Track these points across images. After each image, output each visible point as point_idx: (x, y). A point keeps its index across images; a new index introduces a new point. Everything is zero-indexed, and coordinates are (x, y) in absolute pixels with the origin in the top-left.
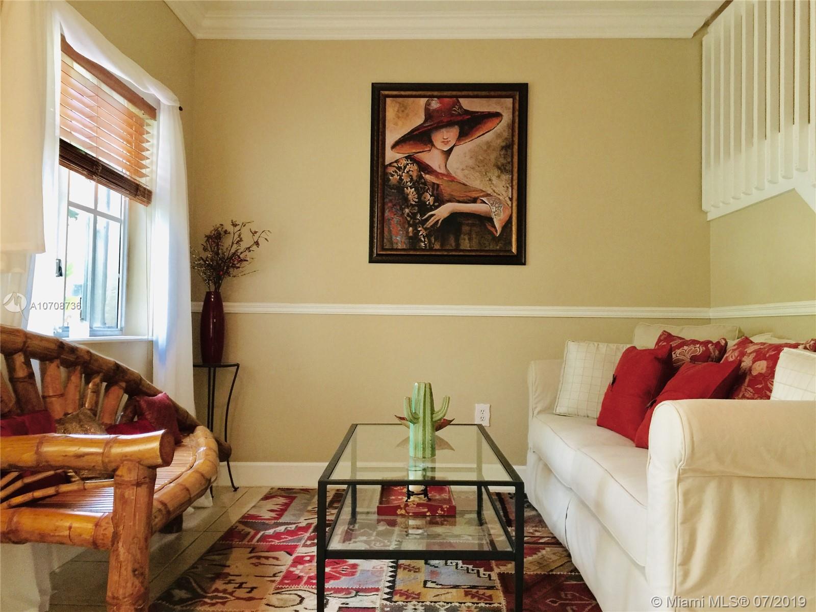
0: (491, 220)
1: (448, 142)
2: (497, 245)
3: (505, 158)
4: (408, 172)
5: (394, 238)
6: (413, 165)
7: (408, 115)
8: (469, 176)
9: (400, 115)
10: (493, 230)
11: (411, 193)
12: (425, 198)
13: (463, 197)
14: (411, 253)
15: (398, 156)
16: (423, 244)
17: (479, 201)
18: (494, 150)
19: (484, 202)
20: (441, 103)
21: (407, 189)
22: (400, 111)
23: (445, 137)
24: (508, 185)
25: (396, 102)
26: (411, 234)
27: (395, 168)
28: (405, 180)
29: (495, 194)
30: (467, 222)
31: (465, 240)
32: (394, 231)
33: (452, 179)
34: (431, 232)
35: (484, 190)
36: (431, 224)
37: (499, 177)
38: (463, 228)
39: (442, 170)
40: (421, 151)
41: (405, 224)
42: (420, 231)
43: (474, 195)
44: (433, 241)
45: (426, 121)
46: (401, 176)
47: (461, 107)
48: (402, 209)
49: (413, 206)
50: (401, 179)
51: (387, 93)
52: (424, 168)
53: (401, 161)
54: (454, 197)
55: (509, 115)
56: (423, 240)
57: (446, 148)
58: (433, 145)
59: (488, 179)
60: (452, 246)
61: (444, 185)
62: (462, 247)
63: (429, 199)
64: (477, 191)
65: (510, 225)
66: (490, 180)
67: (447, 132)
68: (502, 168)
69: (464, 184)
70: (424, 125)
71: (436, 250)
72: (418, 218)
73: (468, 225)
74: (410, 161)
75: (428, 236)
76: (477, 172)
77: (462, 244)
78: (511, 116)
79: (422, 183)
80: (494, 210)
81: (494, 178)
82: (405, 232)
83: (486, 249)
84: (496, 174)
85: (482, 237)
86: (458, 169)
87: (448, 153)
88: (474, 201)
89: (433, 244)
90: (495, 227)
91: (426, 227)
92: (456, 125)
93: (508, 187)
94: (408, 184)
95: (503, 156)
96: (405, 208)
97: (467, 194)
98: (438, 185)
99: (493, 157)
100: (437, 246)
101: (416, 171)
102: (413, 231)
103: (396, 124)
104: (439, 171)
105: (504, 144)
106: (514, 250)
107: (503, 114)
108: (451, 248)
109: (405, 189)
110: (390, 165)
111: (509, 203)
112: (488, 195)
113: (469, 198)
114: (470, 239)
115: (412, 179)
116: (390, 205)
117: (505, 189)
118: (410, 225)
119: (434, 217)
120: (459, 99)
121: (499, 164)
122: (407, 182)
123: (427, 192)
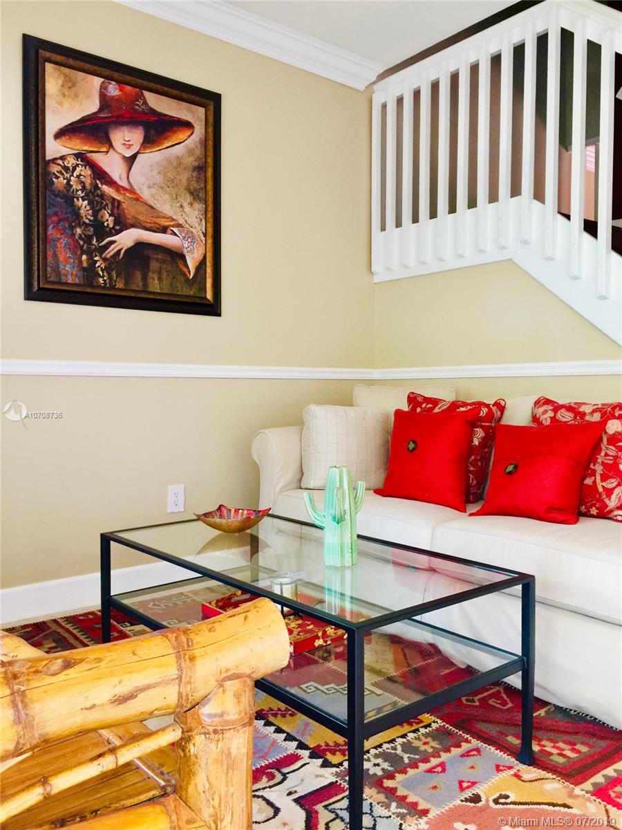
0: (183, 257)
1: (130, 146)
2: (191, 290)
3: (197, 181)
4: (78, 177)
5: (62, 267)
6: (85, 168)
7: (76, 96)
8: (156, 197)
9: (67, 93)
10: (186, 270)
11: (83, 205)
12: (102, 217)
13: (150, 223)
16: (101, 280)
17: (169, 231)
18: (185, 169)
19: (175, 234)
20: (120, 90)
21: (78, 200)
22: (66, 86)
23: (126, 138)
24: (201, 217)
25: (60, 72)
26: (85, 265)
27: (60, 167)
28: (74, 187)
29: (187, 226)
30: (155, 256)
31: (153, 279)
32: (61, 258)
33: (138, 199)
34: (112, 263)
35: (175, 218)
36: (112, 253)
37: (191, 204)
38: (151, 265)
39: (124, 183)
41: (76, 249)
42: (96, 261)
43: (165, 223)
44: (115, 278)
45: (101, 109)
46: (69, 181)
47: (145, 103)
48: (72, 228)
49: (87, 225)
50: (68, 184)
51: (46, 54)
52: (100, 174)
53: (68, 159)
54: (139, 221)
55: (201, 129)
56: (101, 273)
57: (128, 154)
58: (111, 146)
59: (179, 205)
60: (138, 286)
61: (127, 203)
62: (151, 289)
63: (109, 221)
64: (167, 218)
65: (204, 266)
66: (181, 206)
67: (129, 132)
68: (195, 194)
69: (151, 207)
70: (99, 115)
71: (118, 289)
72: (94, 243)
73: (157, 260)
74: (82, 161)
75: (108, 269)
76: (166, 193)
77: (151, 284)
78: (203, 130)
79: (98, 196)
80: (186, 245)
81: (186, 205)
82: (76, 261)
83: (178, 293)
84: (188, 201)
85: (174, 278)
86: (143, 185)
87: (131, 161)
88: (164, 230)
89: (115, 282)
90: (188, 268)
91: (105, 257)
92: (141, 125)
93: (201, 220)
94: (78, 193)
95: (195, 179)
96: (75, 227)
97: (154, 219)
98: (119, 202)
99: (184, 177)
100: (120, 285)
101: (89, 178)
102: (88, 260)
103: (60, 104)
104: (120, 183)
105: (196, 164)
106: (209, 296)
107: (195, 125)
108: (137, 289)
109: (75, 199)
110: (54, 160)
111: (203, 239)
112: (179, 226)
113: (157, 226)
114: (160, 279)
115: (84, 188)
116: (55, 218)
117: (199, 220)
118: (83, 252)
120: (143, 91)
121: (192, 188)
122: (77, 191)
123: (105, 210)
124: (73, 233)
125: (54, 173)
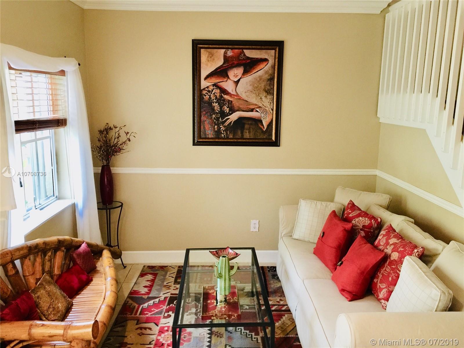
0: (261, 121)
1: (237, 76)
2: (264, 136)
3: (269, 86)
4: (214, 94)
5: (207, 132)
6: (217, 90)
7: (214, 59)
8: (249, 96)
9: (209, 60)
10: (262, 127)
11: (216, 105)
12: (224, 109)
13: (246, 108)
14: (217, 140)
15: (209, 84)
16: (223, 135)
17: (254, 111)
18: (263, 81)
19: (257, 111)
20: (233, 53)
21: (214, 103)
22: (209, 57)
23: (235, 73)
24: (271, 102)
25: (207, 51)
26: (216, 130)
27: (206, 91)
28: (212, 98)
29: (264, 107)
30: (247, 123)
31: (246, 132)
32: (207, 128)
33: (240, 99)
34: (227, 128)
35: (257, 104)
36: (227, 124)
37: (266, 97)
38: (245, 126)
39: (234, 93)
40: (222, 81)
41: (213, 124)
42: (221, 128)
43: (252, 107)
44: (229, 134)
45: (224, 63)
46: (210, 96)
47: (245, 55)
48: (211, 115)
49: (217, 113)
50: (210, 98)
51: (201, 46)
52: (224, 91)
53: (210, 87)
54: (240, 108)
55: (272, 60)
56: (223, 132)
57: (236, 80)
58: (228, 78)
59: (260, 98)
60: (239, 136)
61: (235, 101)
62: (245, 137)
63: (226, 109)
64: (254, 105)
65: (271, 124)
67: (237, 70)
68: (268, 91)
69: (246, 101)
70: (223, 66)
71: (231, 139)
72: (220, 120)
73: (248, 124)
74: (215, 87)
75: (226, 130)
76: (254, 94)
77: (245, 135)
78: (274, 61)
79: (222, 100)
80: (263, 116)
81: (263, 98)
82: (213, 128)
83: (258, 138)
84: (265, 95)
85: (256, 131)
86: (243, 92)
87: (237, 83)
88: (252, 110)
89: (229, 135)
90: (263, 125)
91: (225, 126)
92: (242, 66)
93: (271, 103)
94: (214, 101)
95: (268, 85)
96: (212, 115)
97: (248, 106)
98: (231, 101)
99: (263, 85)
100: (231, 136)
101: (219, 93)
102: (217, 127)
103: (207, 65)
104: (232, 93)
105: (269, 77)
106: (274, 138)
107: (269, 59)
108: (238, 137)
109: (213, 103)
110: (204, 89)
111: (271, 112)
112: (260, 107)
113: (249, 109)
114: (249, 132)
115: (216, 98)
116: (204, 113)
117: (269, 104)
118: (215, 124)
119: (229, 120)
120: (244, 50)
121: (267, 89)
122: (214, 100)
123: (225, 105)
124: (211, 117)
125: (204, 94)
